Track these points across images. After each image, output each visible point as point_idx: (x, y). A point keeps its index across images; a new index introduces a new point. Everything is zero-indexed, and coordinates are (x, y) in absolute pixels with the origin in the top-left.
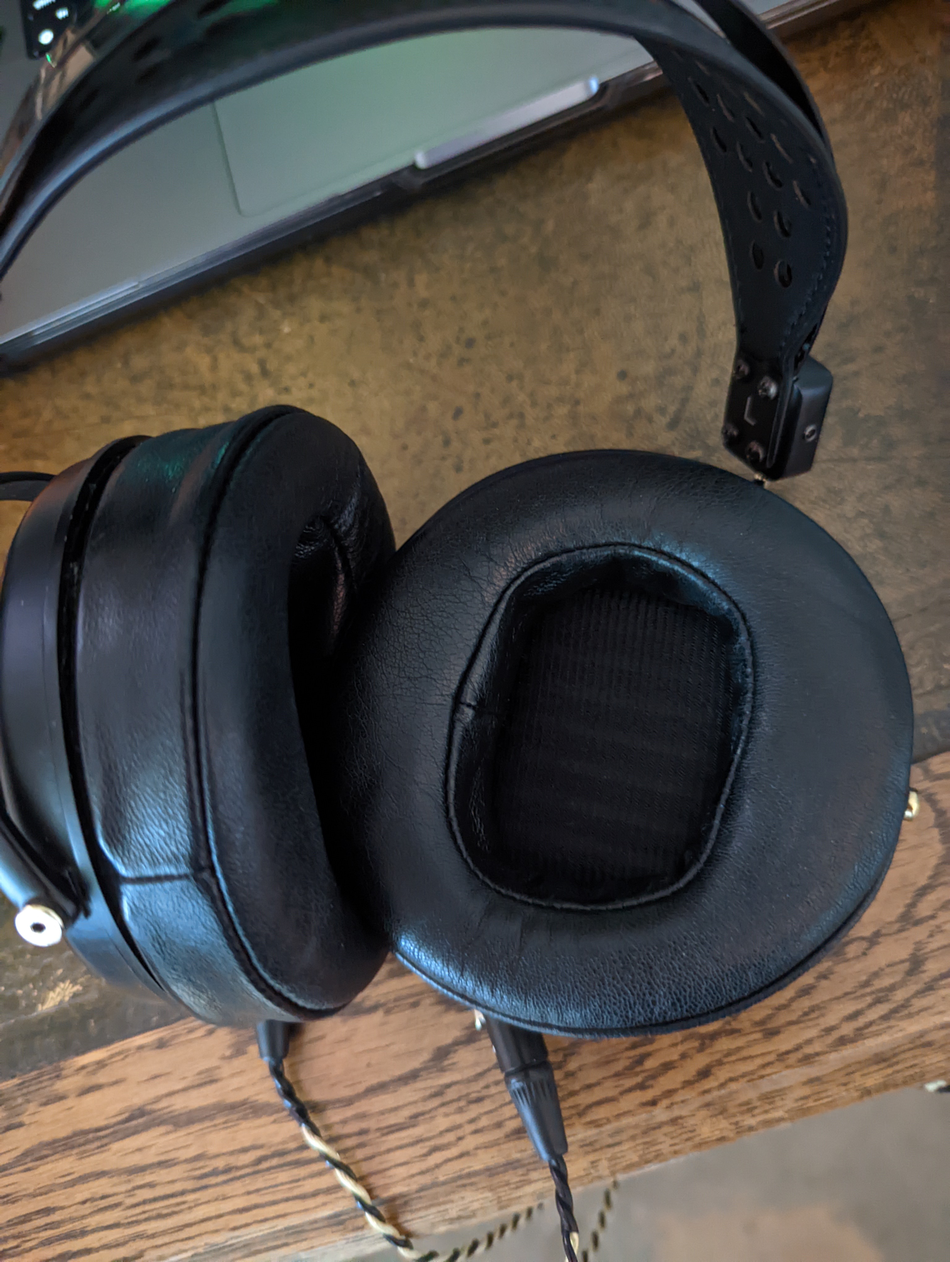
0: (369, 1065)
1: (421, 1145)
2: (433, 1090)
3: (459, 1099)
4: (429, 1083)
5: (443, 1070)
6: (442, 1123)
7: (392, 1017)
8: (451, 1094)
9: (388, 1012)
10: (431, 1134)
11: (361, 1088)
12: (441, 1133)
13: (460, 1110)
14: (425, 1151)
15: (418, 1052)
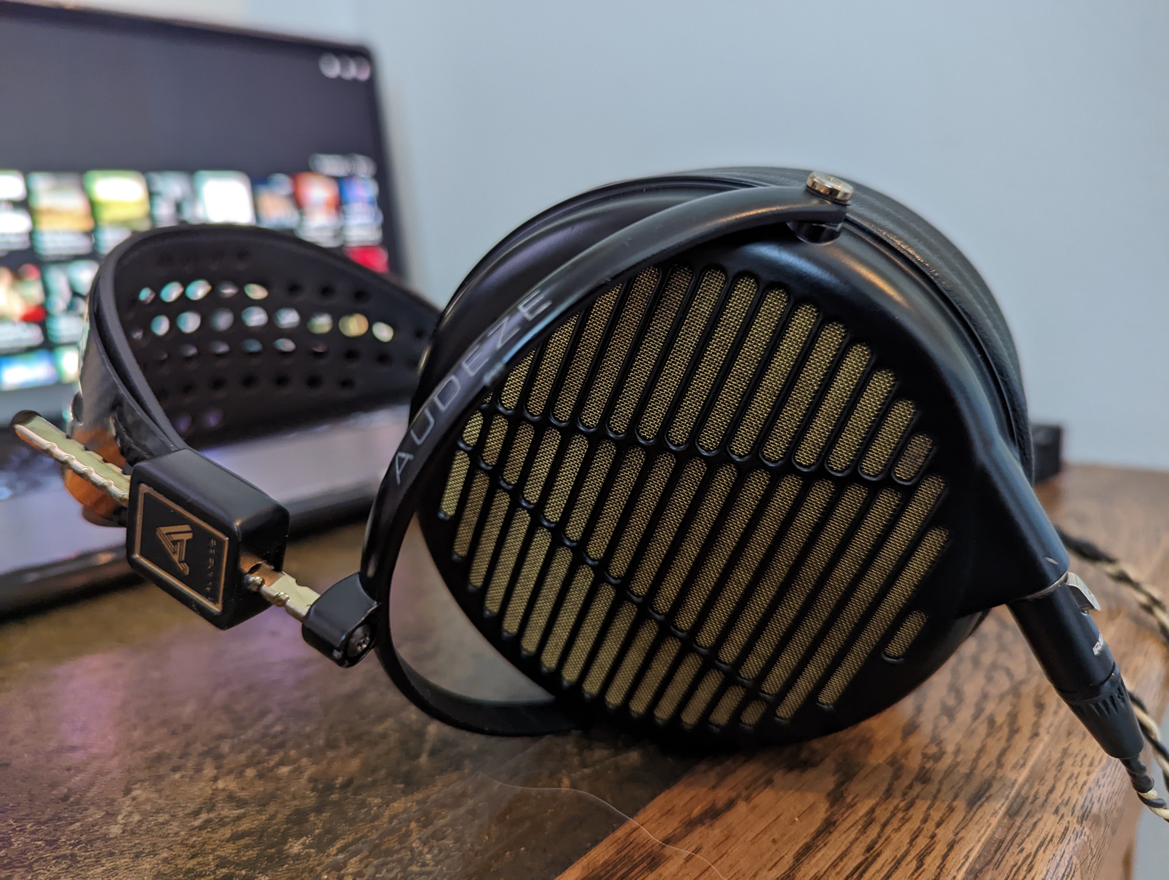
0: (774, 841)
1: (904, 863)
2: (861, 822)
3: (893, 815)
4: (851, 820)
5: (851, 806)
6: (902, 838)
7: (756, 801)
8: (882, 815)
9: (748, 799)
10: (903, 850)
11: (788, 860)
12: (911, 842)
13: (904, 821)
14: (914, 864)
15: (812, 807)
